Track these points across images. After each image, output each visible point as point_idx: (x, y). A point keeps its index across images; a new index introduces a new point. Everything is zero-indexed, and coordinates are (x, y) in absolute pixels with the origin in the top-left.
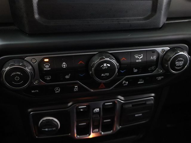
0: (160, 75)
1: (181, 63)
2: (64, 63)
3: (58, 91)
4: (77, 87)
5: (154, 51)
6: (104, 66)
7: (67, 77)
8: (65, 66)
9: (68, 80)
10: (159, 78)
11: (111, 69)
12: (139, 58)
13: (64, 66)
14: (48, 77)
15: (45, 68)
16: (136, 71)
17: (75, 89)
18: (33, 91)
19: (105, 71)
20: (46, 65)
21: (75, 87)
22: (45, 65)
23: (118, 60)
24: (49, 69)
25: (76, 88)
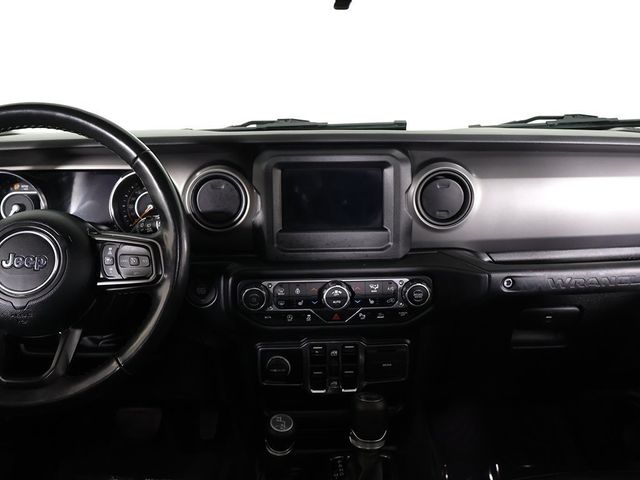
0: (402, 310)
1: (420, 295)
5: (390, 283)
6: (336, 293)
7: (300, 304)
9: (300, 307)
10: (403, 314)
11: (342, 298)
12: (375, 288)
13: (297, 292)
14: (281, 303)
16: (372, 302)
17: (308, 319)
19: (336, 298)
21: (308, 316)
23: (349, 288)
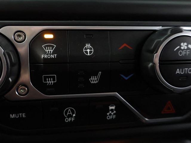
2: (88, 46)
3: (72, 117)
4: (113, 108)
6: (182, 48)
8: (91, 52)
13: (87, 52)
14: (50, 77)
15: (45, 53)
17: (110, 114)
18: (12, 116)
20: (48, 46)
21: (111, 108)
22: (45, 47)
24: (52, 56)
25: (112, 110)
